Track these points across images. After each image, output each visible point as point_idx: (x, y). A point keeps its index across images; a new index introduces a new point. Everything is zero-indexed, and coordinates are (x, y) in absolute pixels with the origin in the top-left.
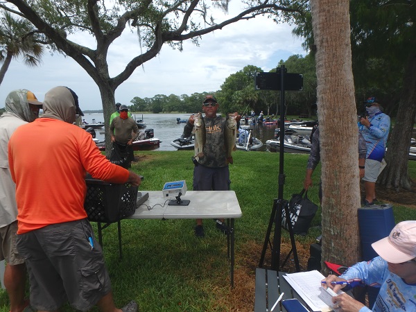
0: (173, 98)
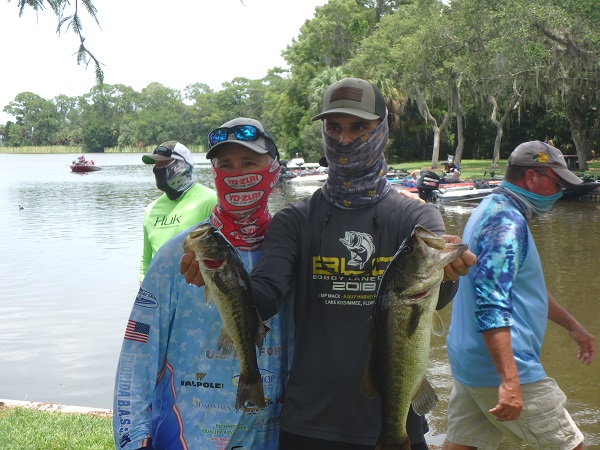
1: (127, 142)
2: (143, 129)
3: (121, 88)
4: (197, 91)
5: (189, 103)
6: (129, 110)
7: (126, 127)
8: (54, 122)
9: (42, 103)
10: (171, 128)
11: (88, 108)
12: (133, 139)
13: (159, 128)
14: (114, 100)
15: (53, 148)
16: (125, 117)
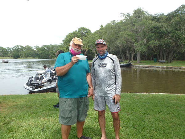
0: (28, 48)
1: (22, 57)
2: (26, 54)
3: (21, 46)
4: (36, 47)
5: (35, 49)
6: (22, 51)
7: (22, 54)
8: (6, 52)
9: (4, 49)
10: (31, 54)
11: (14, 50)
12: (24, 56)
13: (29, 54)
14: (19, 48)
15: (7, 58)
16: (22, 52)
